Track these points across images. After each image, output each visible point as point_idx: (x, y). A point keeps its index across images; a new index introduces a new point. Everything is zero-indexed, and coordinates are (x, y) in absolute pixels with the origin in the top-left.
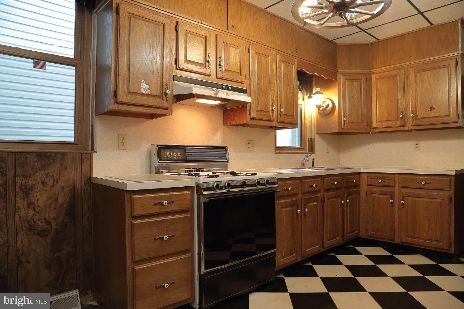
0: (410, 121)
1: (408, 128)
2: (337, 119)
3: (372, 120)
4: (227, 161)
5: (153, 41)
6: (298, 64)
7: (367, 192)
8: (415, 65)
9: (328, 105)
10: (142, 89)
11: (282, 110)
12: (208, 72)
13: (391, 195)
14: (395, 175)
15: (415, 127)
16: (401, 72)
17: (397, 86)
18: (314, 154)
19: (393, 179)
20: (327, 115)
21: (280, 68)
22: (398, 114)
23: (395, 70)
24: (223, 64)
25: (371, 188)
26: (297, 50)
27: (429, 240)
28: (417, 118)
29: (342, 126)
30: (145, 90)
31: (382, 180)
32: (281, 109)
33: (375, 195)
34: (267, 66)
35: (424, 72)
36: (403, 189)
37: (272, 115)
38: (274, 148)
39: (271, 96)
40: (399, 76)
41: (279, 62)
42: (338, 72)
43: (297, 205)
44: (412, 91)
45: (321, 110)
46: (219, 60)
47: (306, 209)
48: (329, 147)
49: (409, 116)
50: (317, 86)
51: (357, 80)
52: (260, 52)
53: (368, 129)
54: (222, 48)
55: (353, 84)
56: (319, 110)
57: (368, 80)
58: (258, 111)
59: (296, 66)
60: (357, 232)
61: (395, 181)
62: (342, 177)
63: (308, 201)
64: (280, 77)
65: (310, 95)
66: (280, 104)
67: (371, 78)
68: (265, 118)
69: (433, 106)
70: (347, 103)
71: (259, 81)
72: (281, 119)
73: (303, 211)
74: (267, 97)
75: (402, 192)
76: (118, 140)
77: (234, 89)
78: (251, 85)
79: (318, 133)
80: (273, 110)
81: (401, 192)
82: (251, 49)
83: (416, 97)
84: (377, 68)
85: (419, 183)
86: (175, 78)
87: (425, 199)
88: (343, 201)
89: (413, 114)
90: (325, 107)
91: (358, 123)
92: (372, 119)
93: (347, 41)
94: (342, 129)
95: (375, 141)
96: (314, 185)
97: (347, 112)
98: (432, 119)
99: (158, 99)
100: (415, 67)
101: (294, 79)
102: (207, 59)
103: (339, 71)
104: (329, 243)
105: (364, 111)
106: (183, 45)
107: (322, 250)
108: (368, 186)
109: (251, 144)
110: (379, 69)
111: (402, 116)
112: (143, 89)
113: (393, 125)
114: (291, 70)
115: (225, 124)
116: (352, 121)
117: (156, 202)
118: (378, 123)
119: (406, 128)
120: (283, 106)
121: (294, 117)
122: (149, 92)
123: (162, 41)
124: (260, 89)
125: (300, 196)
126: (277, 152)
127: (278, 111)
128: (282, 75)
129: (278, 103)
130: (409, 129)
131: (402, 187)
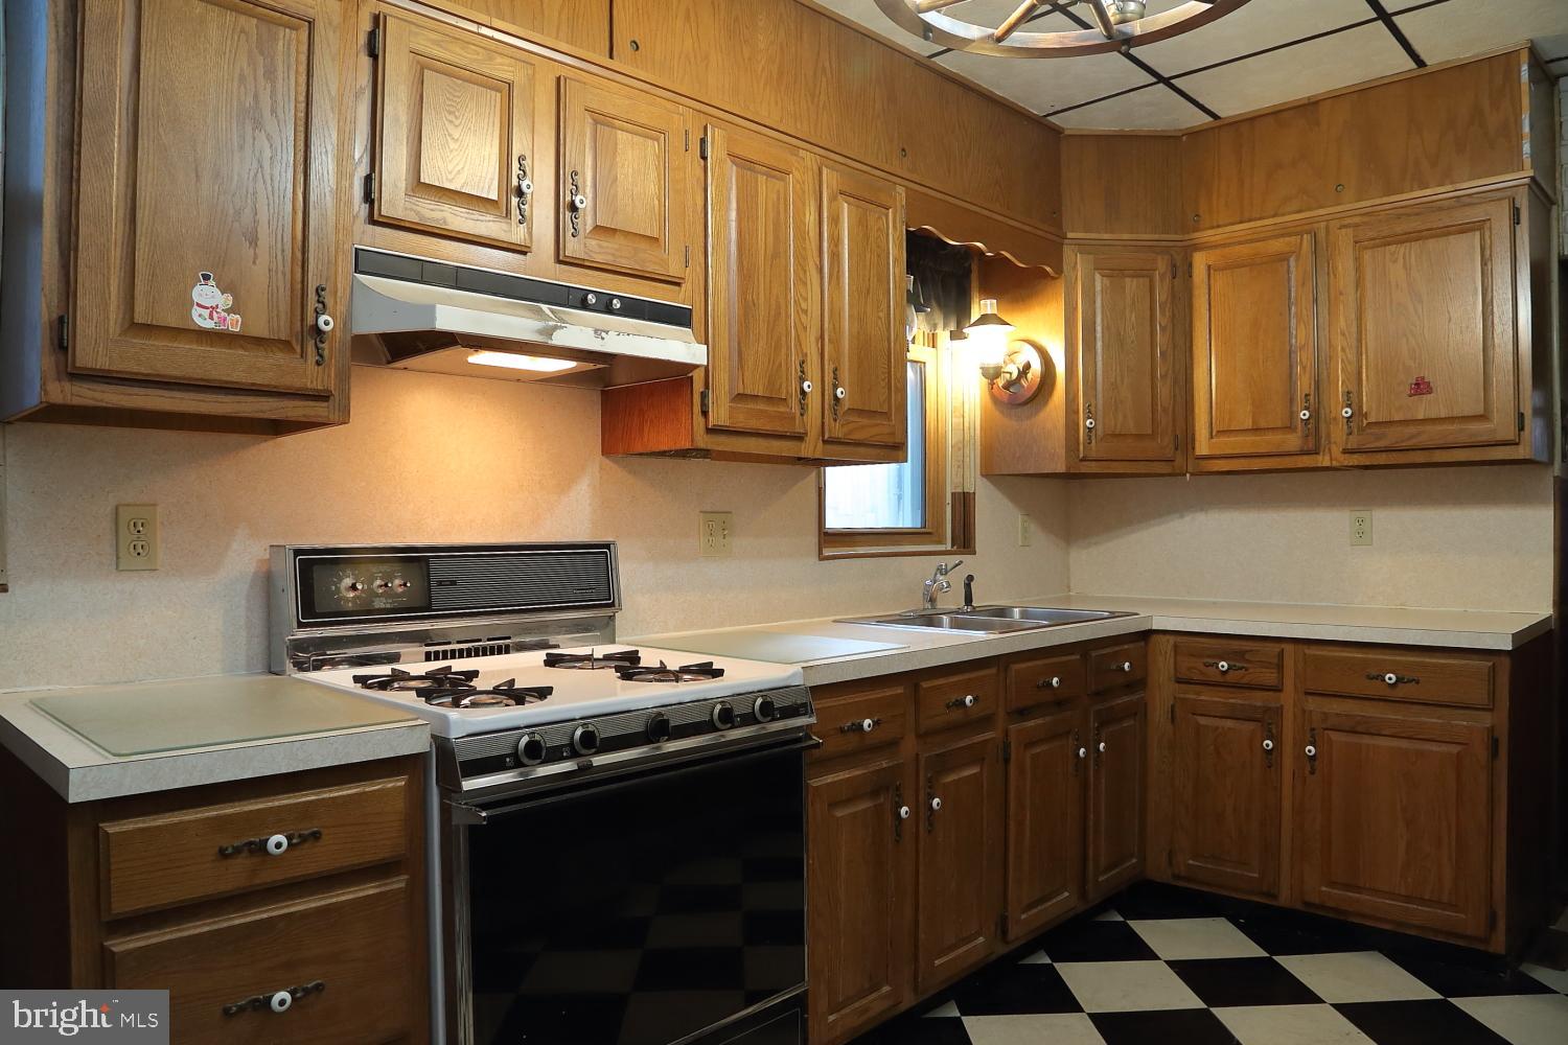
0: (1338, 436)
1: (1331, 459)
2: (1062, 421)
3: (1193, 426)
4: (612, 605)
5: (256, 97)
6: (910, 206)
7: (1173, 707)
8: (1357, 220)
9: (1028, 366)
10: (196, 312)
11: (839, 390)
12: (517, 234)
13: (1269, 721)
14: (1283, 646)
15: (1355, 456)
16: (1305, 241)
17: (1290, 298)
18: (975, 554)
19: (1275, 661)
20: (1026, 403)
21: (835, 220)
22: (1291, 406)
23: (1283, 235)
24: (584, 201)
25: (1191, 694)
26: (903, 150)
27: (1408, 899)
28: (1365, 422)
29: (1081, 447)
30: (215, 315)
31: (1232, 663)
32: (835, 387)
33: (1203, 721)
34: (778, 213)
35: (1392, 248)
36: (1310, 698)
37: (798, 414)
38: (813, 540)
39: (798, 336)
40: (1297, 260)
41: (832, 199)
42: (1066, 241)
43: (898, 789)
44: (1344, 320)
45: (1000, 385)
46: (569, 186)
47: (936, 801)
48: (1033, 527)
49: (1333, 415)
50: (988, 291)
51: (1137, 274)
52: (750, 157)
53: (1179, 461)
54: (584, 135)
55: (1124, 288)
56: (992, 384)
57: (1179, 274)
58: (741, 397)
59: (901, 215)
60: (1134, 861)
61: (1280, 667)
62: (1078, 657)
63: (943, 764)
64: (835, 257)
65: (960, 326)
66: (832, 366)
67: (1190, 265)
68: (768, 427)
69: (1423, 378)
70: (1099, 358)
71: (746, 274)
72: (837, 430)
73: (922, 810)
74: (779, 339)
75: (1311, 711)
76: (117, 532)
77: (635, 309)
78: (710, 292)
79: (989, 473)
80: (803, 393)
81: (1304, 711)
82: (713, 143)
83: (1359, 340)
84: (1212, 228)
85: (1376, 678)
86: (366, 262)
87: (1395, 743)
88: (1082, 750)
89: (1349, 406)
90: (1015, 375)
91: (1139, 437)
92: (1193, 419)
93: (1101, 120)
94: (1081, 460)
95: (1203, 503)
96: (969, 698)
97: (1100, 396)
98: (1421, 428)
99: (280, 355)
100: (1356, 225)
101: (894, 268)
102: (515, 182)
103: (1070, 235)
104: (1026, 921)
105: (1164, 390)
106: (404, 118)
107: (1001, 950)
108: (1179, 682)
109: (719, 525)
110: (1220, 230)
111: (1306, 412)
112: (206, 313)
113: (1273, 449)
114: (879, 229)
115: (607, 450)
116: (1119, 426)
117: (229, 843)
118: (1214, 440)
119: (1324, 460)
120: (845, 375)
121: (889, 419)
122: (234, 323)
123: (302, 98)
124: (747, 307)
125: (910, 746)
126: (827, 552)
127: (827, 397)
128: (843, 248)
129: (826, 363)
130: (1335, 464)
131: (1307, 693)
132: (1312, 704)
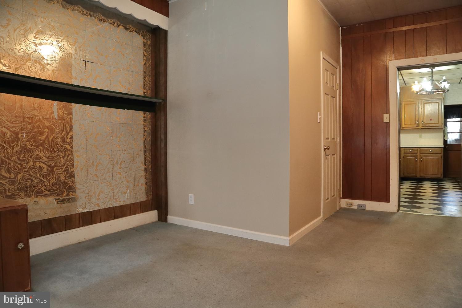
0: (421, 125)
13: (416, 157)
15: (423, 127)
25: (405, 154)
27: (433, 174)
28: (424, 123)
61: (417, 150)
69: (432, 119)
87: (431, 158)
98: (430, 124)
111: (417, 122)
113: (413, 126)
130: (420, 128)
132: (421, 154)
